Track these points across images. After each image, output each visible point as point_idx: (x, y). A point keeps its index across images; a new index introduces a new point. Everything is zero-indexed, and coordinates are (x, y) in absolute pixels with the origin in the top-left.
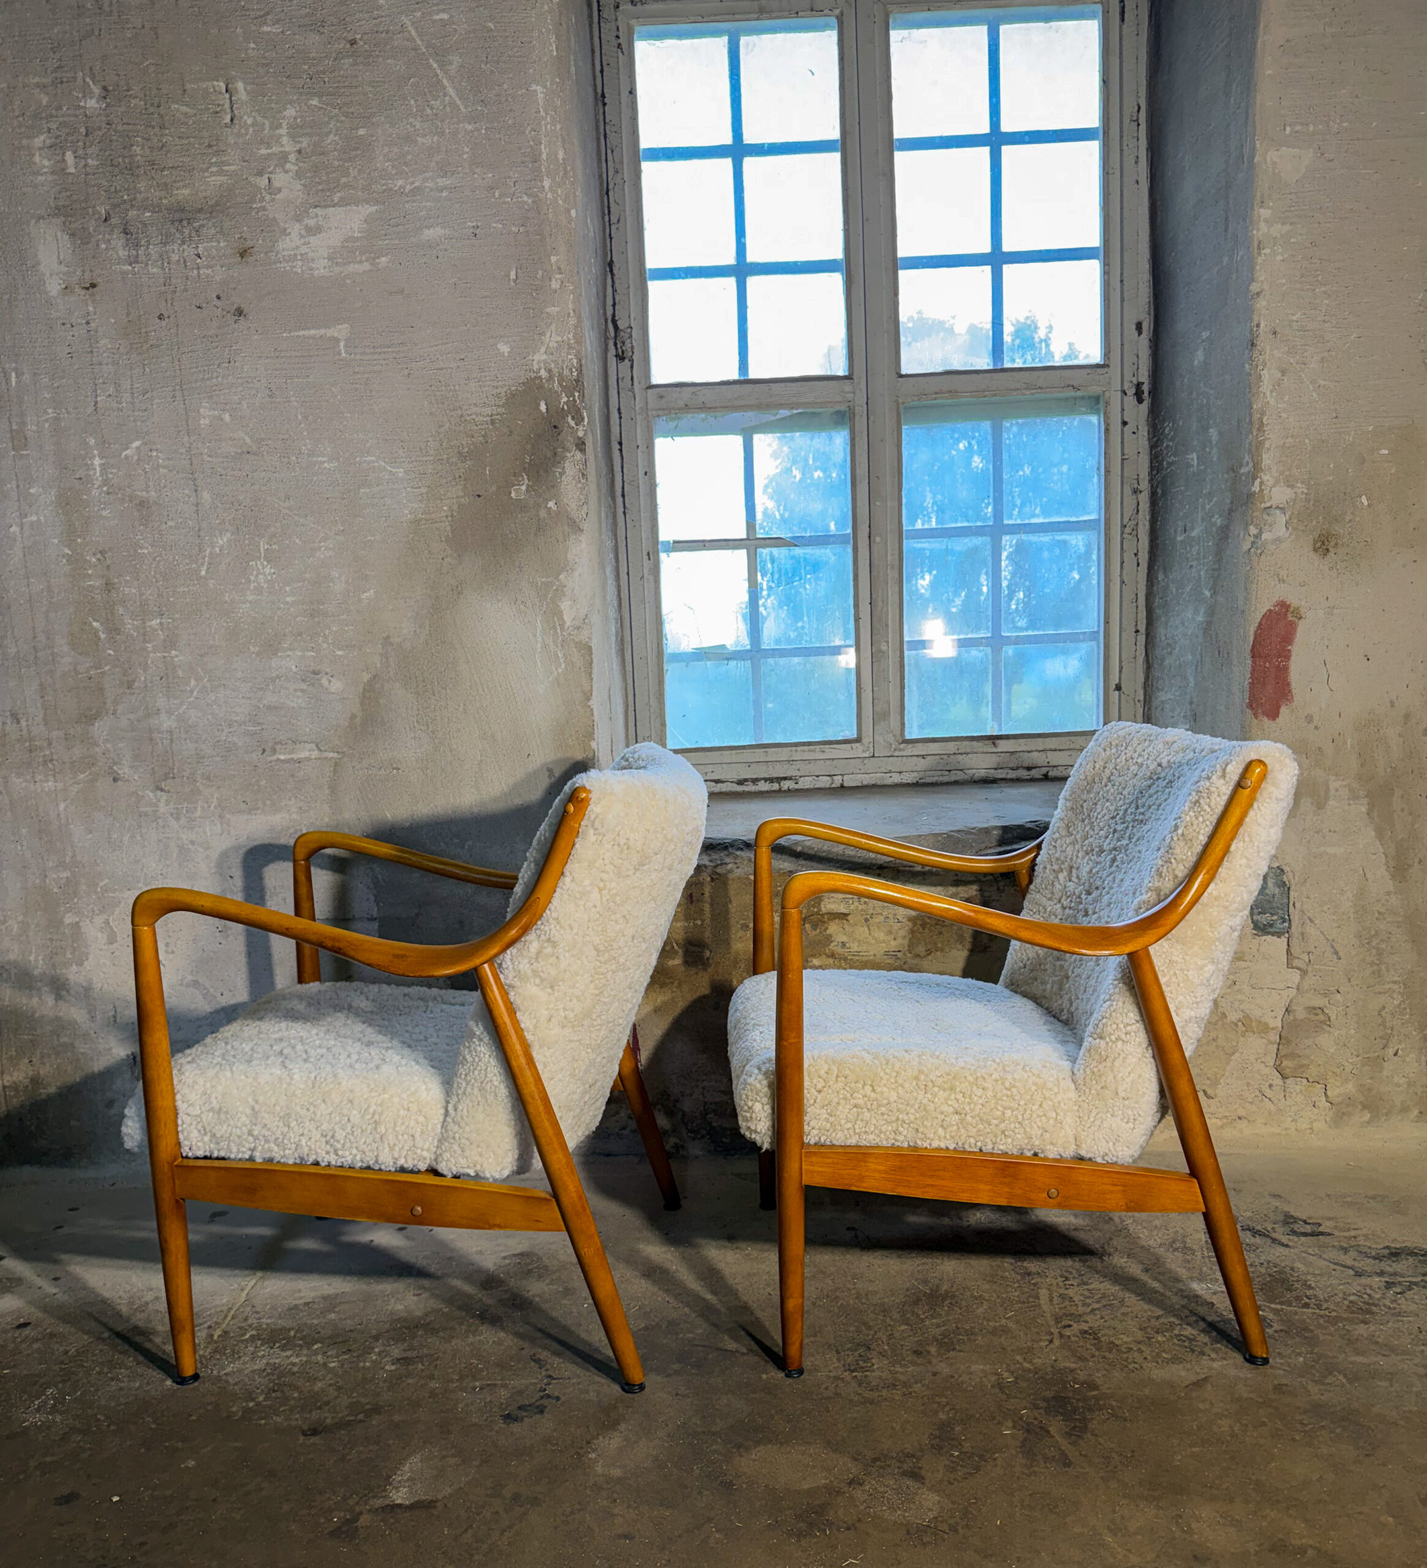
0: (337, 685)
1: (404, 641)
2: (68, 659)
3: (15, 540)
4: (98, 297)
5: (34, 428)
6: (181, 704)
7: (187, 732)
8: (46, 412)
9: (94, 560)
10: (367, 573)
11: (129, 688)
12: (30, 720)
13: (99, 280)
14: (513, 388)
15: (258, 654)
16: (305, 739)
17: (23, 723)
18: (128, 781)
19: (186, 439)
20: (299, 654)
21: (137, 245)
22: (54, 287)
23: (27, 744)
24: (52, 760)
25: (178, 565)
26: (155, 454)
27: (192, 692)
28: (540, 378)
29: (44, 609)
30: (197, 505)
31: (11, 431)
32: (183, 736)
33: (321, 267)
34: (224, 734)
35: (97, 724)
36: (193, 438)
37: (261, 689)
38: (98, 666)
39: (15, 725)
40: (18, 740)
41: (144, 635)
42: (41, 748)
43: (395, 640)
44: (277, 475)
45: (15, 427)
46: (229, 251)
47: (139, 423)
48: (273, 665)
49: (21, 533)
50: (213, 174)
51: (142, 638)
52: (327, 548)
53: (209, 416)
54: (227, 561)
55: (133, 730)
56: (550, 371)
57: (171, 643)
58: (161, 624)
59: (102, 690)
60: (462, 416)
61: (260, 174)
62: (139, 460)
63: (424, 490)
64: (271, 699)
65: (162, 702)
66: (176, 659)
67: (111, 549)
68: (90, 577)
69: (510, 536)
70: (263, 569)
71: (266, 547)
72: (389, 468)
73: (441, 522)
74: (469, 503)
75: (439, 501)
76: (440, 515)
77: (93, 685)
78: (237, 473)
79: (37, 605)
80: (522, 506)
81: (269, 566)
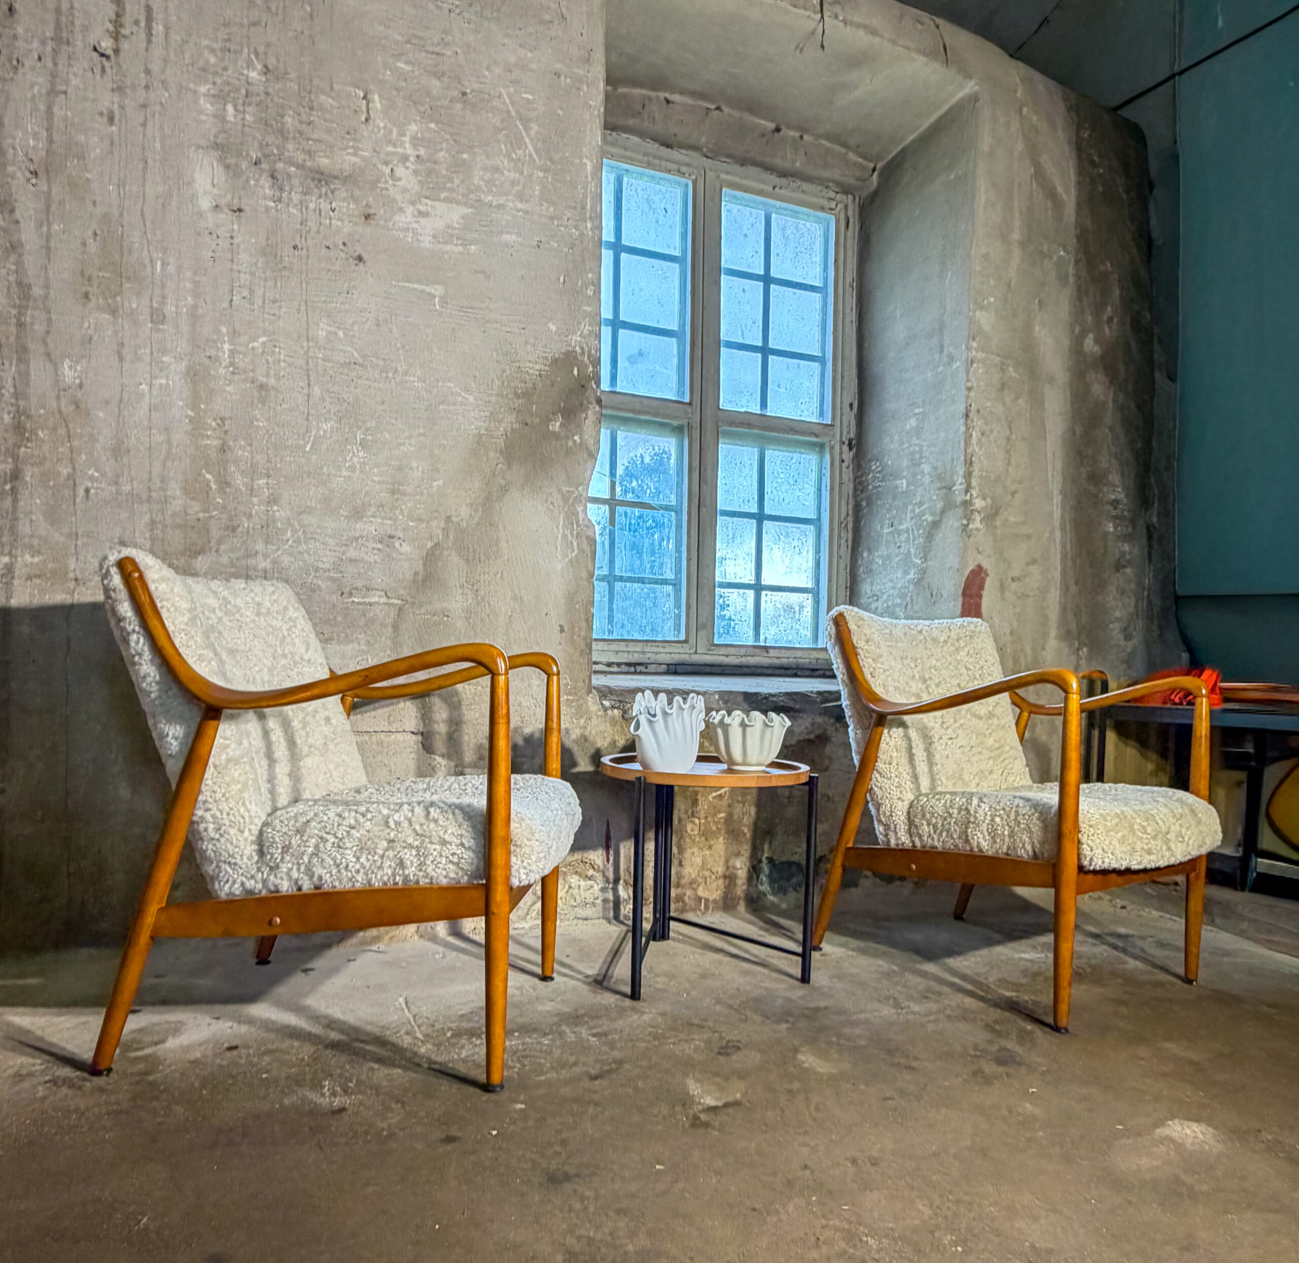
0: (406, 548)
1: (462, 520)
2: (180, 502)
4: (243, 221)
6: (278, 550)
7: (280, 573)
8: (186, 298)
13: (246, 208)
14: (557, 355)
15: (346, 517)
16: (376, 587)
19: (305, 344)
20: (379, 521)
21: (281, 189)
22: (205, 204)
25: (287, 439)
26: (277, 350)
27: (288, 540)
28: (576, 352)
29: (162, 457)
30: (309, 396)
31: (152, 307)
32: (276, 576)
33: (426, 242)
34: (311, 578)
35: (200, 558)
36: (310, 344)
37: (345, 545)
43: (455, 519)
44: (376, 384)
45: (155, 305)
46: (356, 212)
47: (266, 324)
48: (358, 526)
50: (349, 154)
55: (232, 566)
56: (582, 349)
57: (273, 500)
60: (519, 367)
61: (386, 163)
62: (263, 352)
63: (487, 414)
64: (352, 553)
65: (260, 546)
66: (277, 514)
67: (230, 418)
68: (208, 437)
69: (546, 455)
70: (358, 452)
71: (362, 436)
72: (463, 394)
73: (498, 438)
74: (519, 428)
75: (498, 424)
76: (497, 433)
77: (200, 525)
78: (344, 377)
79: (156, 453)
80: (556, 436)
81: (363, 451)
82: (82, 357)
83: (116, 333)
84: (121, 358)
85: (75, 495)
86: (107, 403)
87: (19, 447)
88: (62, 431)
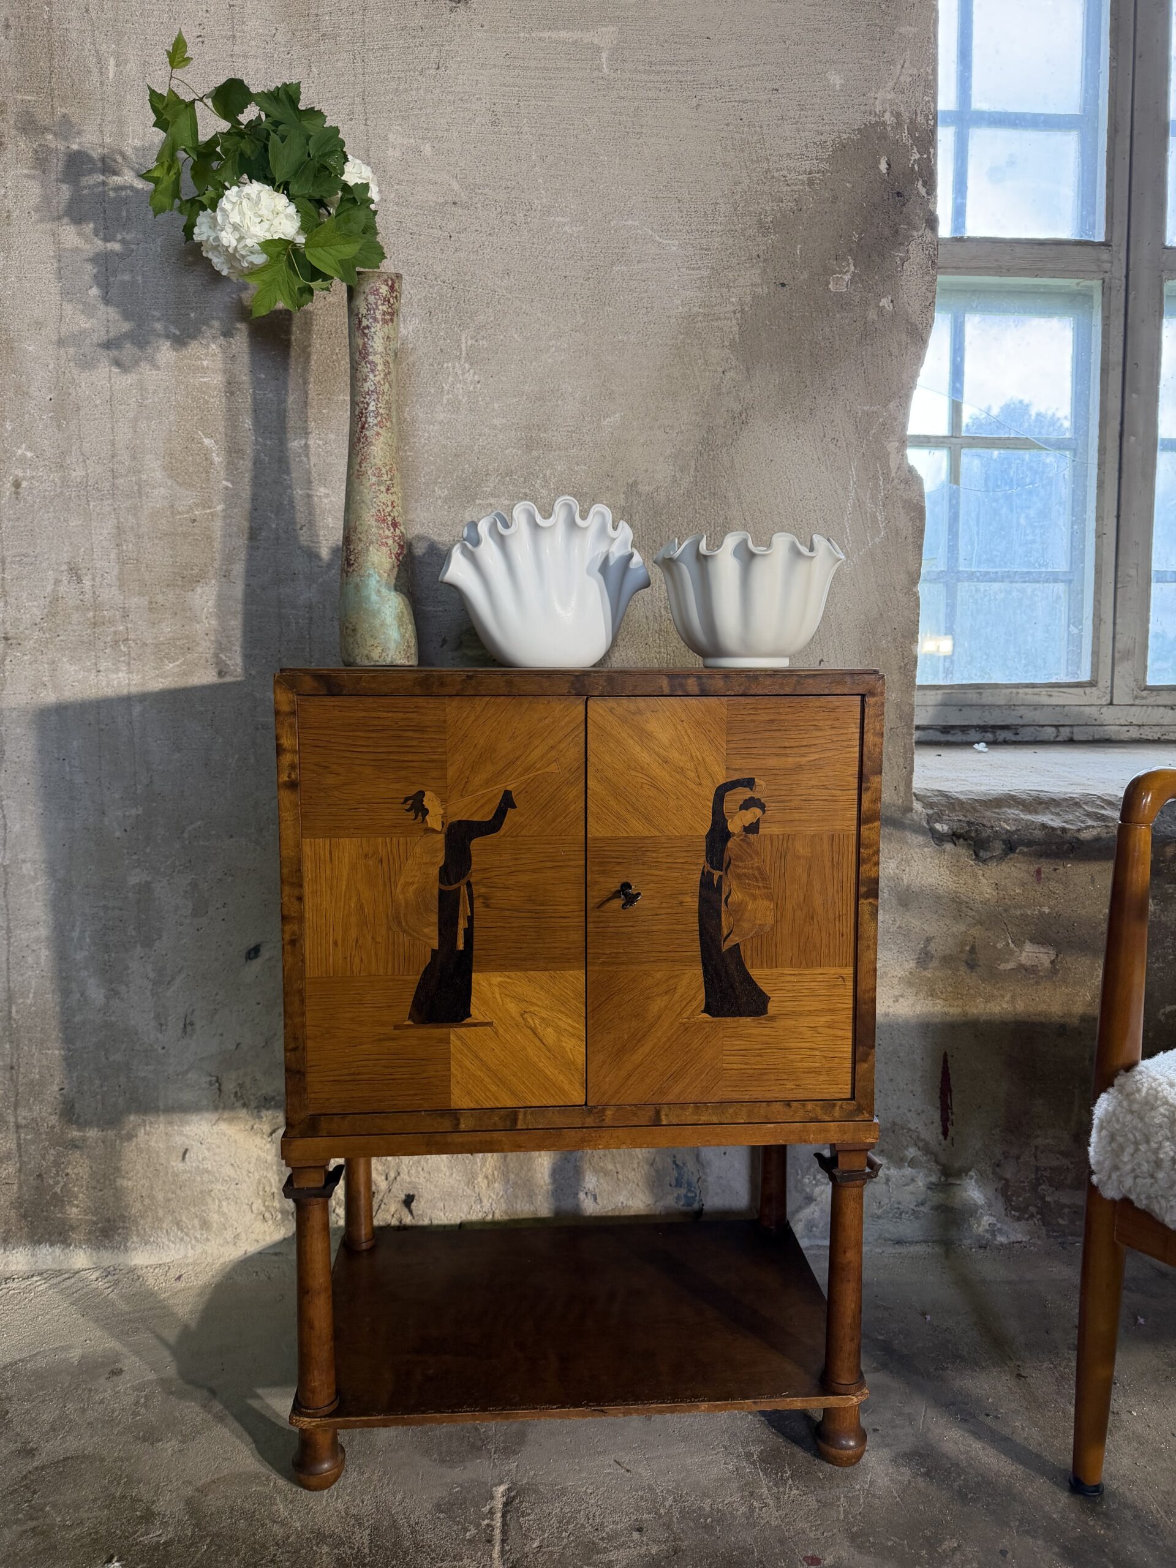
2: (163, 491)
3: (95, 307)
5: (137, 143)
9: (213, 345)
10: (615, 388)
11: (253, 539)
12: (98, 580)
14: (845, 136)
17: (87, 582)
23: (91, 614)
24: (127, 639)
28: (884, 123)
29: (131, 415)
31: (103, 145)
32: (328, 615)
35: (199, 590)
38: (206, 504)
39: (73, 585)
40: (77, 608)
41: (280, 461)
44: (494, 239)
45: (108, 139)
49: (105, 298)
51: (275, 466)
53: (401, 143)
54: (411, 358)
56: (898, 115)
57: (319, 477)
58: (306, 446)
59: (210, 540)
60: (768, 171)
63: (705, 273)
65: (300, 563)
66: (326, 500)
67: (240, 331)
68: (204, 370)
69: (822, 343)
70: (463, 374)
71: (469, 343)
72: (658, 238)
73: (725, 318)
74: (769, 293)
75: (724, 290)
76: (726, 309)
77: (197, 531)
78: (437, 233)
79: (123, 407)
80: (843, 302)
81: (472, 371)
86: (39, 325)
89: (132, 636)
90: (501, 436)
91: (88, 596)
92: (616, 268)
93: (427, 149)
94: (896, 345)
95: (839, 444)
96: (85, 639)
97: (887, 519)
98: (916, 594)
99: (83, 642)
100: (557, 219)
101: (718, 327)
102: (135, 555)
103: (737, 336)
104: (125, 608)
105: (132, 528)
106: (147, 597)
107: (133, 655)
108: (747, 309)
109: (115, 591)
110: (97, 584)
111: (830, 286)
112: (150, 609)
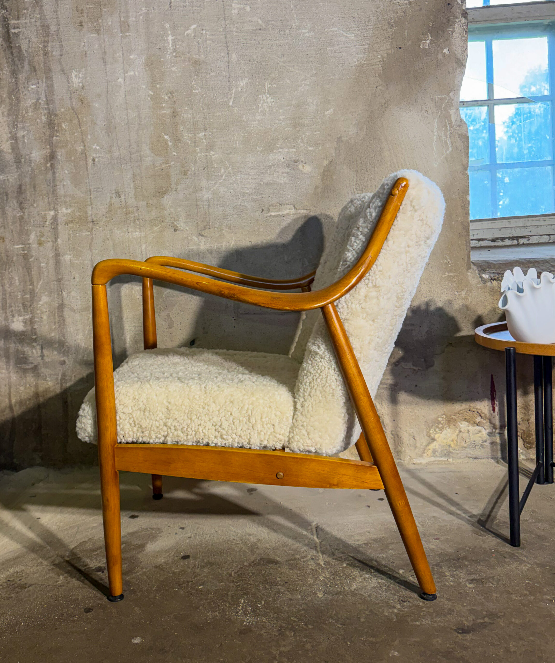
0: (308, 169)
1: (350, 139)
2: (150, 158)
3: (121, 87)
5: (134, 19)
6: (215, 184)
7: (218, 201)
8: (141, 10)
9: (166, 98)
10: (330, 98)
11: (185, 174)
12: (127, 196)
15: (261, 152)
16: (287, 202)
17: (123, 197)
18: (182, 230)
19: (223, 22)
20: (286, 150)
23: (125, 210)
24: (139, 219)
25: (216, 99)
26: (204, 32)
27: (222, 176)
29: (136, 128)
30: (229, 62)
31: (120, 22)
32: (216, 203)
34: (240, 201)
35: (165, 197)
36: (227, 22)
37: (262, 173)
38: (167, 162)
39: (117, 198)
40: (119, 208)
41: (195, 142)
42: (133, 212)
43: (344, 139)
44: (277, 42)
45: (122, 19)
47: (195, 14)
48: (271, 158)
49: (124, 83)
51: (193, 145)
52: (306, 85)
53: (238, 8)
54: (245, 95)
55: (186, 200)
57: (210, 147)
58: (205, 135)
59: (168, 176)
62: (195, 36)
63: (366, 46)
64: (268, 179)
65: (204, 183)
66: (213, 157)
67: (177, 91)
68: (163, 108)
69: (419, 71)
70: (267, 99)
71: (269, 86)
72: (345, 34)
73: (376, 65)
74: (394, 52)
75: (375, 53)
76: (376, 61)
77: (164, 173)
78: (253, 42)
79: (132, 126)
80: (427, 53)
81: (270, 98)
82: (82, 68)
83: (100, 46)
84: (105, 62)
85: (87, 164)
86: (99, 95)
87: (53, 137)
88: (75, 121)
89: (140, 218)
90: (283, 123)
91: (123, 202)
92: (328, 49)
93: (248, 8)
94: (451, 68)
95: (428, 113)
96: (123, 220)
97: (452, 143)
98: (467, 174)
99: (122, 221)
100: (303, 31)
101: (373, 69)
102: (140, 185)
103: (381, 72)
104: (137, 207)
105: (139, 174)
106: (146, 202)
107: (141, 225)
108: (385, 60)
109: (133, 200)
110: (126, 198)
111: (421, 46)
112: (147, 206)
